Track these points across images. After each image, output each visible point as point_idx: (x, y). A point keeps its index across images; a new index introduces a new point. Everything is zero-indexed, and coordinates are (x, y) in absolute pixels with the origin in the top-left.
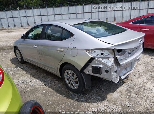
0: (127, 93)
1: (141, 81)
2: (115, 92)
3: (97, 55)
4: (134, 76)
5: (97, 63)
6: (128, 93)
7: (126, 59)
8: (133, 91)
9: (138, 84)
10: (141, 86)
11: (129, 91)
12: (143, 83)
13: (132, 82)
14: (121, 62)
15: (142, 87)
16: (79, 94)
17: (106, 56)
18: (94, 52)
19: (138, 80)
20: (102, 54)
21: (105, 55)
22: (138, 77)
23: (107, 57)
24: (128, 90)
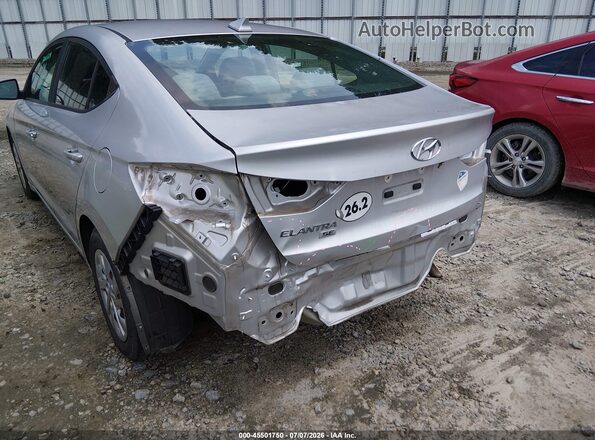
0: (356, 393)
1: (464, 347)
2: (304, 381)
3: (179, 197)
4: (447, 311)
5: (171, 235)
6: (361, 397)
7: (330, 234)
8: (395, 387)
9: (441, 357)
10: (447, 368)
11: (372, 386)
12: (467, 358)
13: (418, 341)
14: (287, 246)
15: (448, 376)
16: (140, 367)
17: (215, 208)
18: (167, 179)
19: (455, 334)
20: (201, 194)
21: (210, 203)
22: (463, 319)
23: (219, 209)
24: (371, 377)
